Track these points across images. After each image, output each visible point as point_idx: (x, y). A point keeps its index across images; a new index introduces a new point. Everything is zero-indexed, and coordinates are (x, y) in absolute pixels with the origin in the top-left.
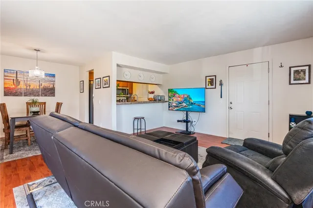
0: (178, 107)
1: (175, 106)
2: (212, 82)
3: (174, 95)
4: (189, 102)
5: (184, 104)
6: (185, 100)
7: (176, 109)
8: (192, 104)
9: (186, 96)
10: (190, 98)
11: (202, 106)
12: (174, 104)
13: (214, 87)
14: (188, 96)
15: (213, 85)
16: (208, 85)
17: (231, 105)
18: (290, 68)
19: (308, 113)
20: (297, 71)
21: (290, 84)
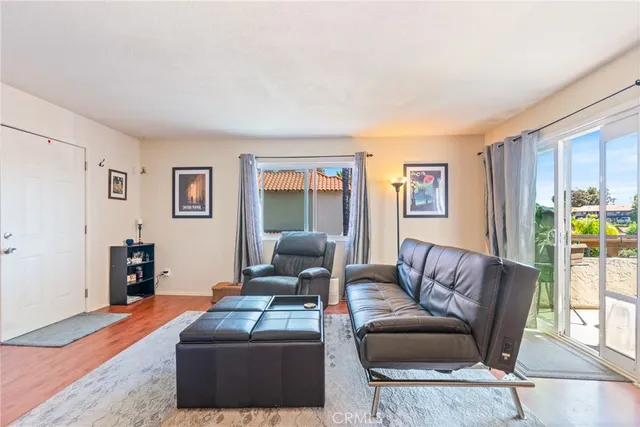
17: (9, 244)
18: (110, 171)
19: (129, 242)
20: (116, 178)
21: (110, 197)
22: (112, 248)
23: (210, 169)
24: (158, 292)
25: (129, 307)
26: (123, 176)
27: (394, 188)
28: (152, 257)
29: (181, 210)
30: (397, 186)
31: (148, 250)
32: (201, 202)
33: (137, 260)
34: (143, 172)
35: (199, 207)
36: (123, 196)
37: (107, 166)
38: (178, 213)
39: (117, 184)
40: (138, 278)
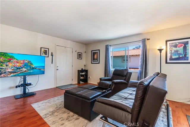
0: (15, 72)
1: (11, 73)
2: (45, 52)
3: (10, 60)
4: (30, 67)
5: (24, 69)
6: (25, 66)
7: (12, 75)
8: (33, 68)
9: (26, 62)
10: (31, 64)
11: (42, 70)
12: (9, 70)
13: (47, 56)
14: (29, 62)
15: (46, 55)
16: (43, 54)
17: (57, 68)
18: (78, 53)
19: (82, 69)
20: (79, 54)
21: (78, 59)
22: (78, 70)
23: (99, 50)
24: (89, 82)
25: (81, 84)
26: (81, 54)
27: (159, 51)
28: (87, 73)
29: (93, 61)
30: (160, 50)
31: (86, 71)
32: (97, 59)
33: (83, 74)
34: (85, 52)
35: (97, 61)
36: (81, 58)
37: (77, 51)
38: (92, 62)
39: (80, 56)
40: (84, 78)
